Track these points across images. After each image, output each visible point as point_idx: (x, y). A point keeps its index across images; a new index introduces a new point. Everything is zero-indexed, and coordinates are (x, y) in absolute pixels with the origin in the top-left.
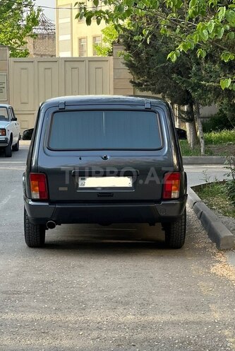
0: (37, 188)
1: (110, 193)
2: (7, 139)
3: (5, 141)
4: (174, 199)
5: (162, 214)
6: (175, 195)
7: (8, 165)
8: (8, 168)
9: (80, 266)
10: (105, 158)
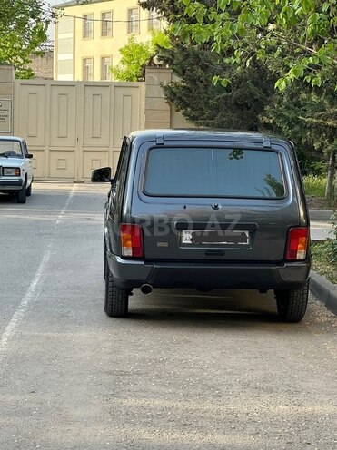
0: (130, 243)
1: (221, 251)
2: (21, 180)
3: (19, 184)
4: (300, 260)
5: (285, 279)
6: (301, 255)
7: (27, 213)
8: (27, 217)
9: (187, 342)
10: (216, 207)
